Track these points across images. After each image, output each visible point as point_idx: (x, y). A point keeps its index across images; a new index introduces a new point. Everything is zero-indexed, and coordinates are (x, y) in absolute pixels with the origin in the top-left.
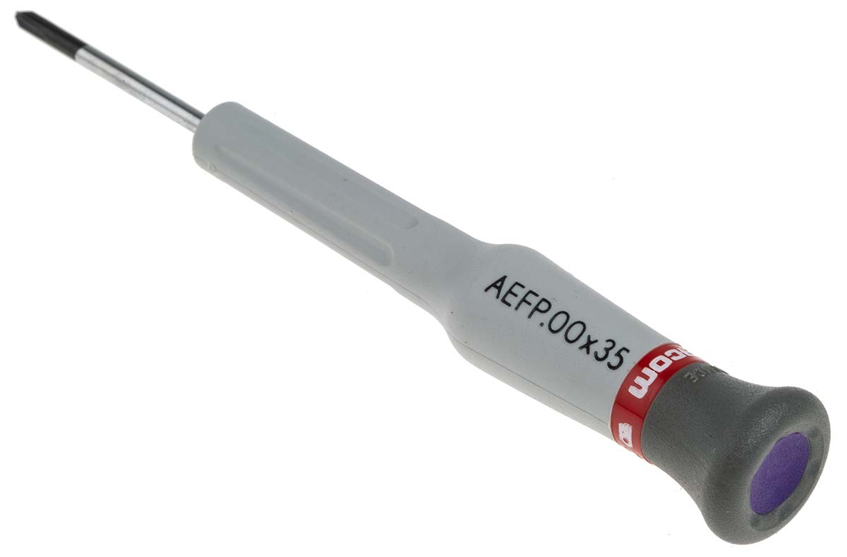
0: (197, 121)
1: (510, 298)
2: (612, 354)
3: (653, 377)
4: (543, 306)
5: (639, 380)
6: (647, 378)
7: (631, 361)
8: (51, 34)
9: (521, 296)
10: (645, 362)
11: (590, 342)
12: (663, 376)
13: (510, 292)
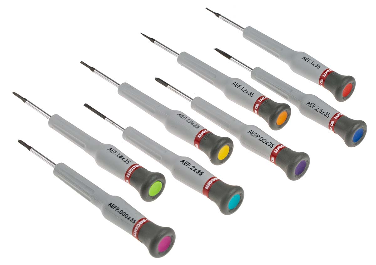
0: (191, 100)
1: (252, 134)
2: (271, 145)
3: (279, 149)
4: (259, 136)
5: (276, 150)
6: (277, 149)
7: (274, 146)
8: (162, 82)
9: (254, 134)
10: (277, 147)
11: (267, 143)
12: (280, 149)
13: (252, 133)
